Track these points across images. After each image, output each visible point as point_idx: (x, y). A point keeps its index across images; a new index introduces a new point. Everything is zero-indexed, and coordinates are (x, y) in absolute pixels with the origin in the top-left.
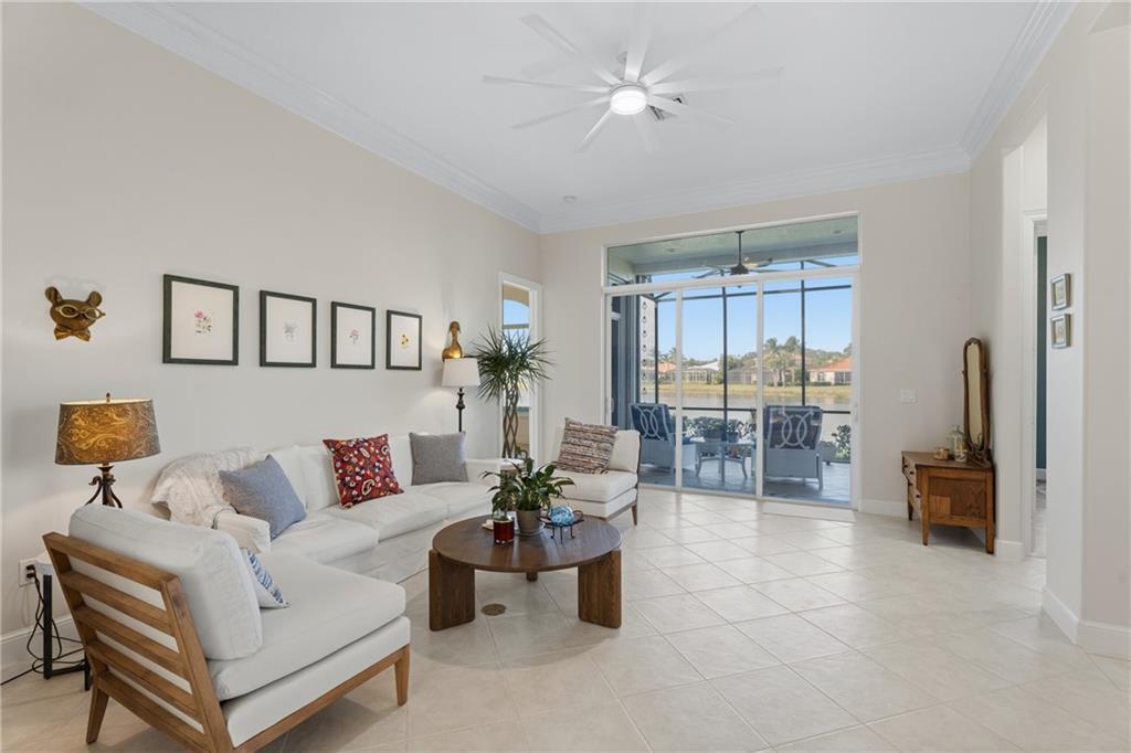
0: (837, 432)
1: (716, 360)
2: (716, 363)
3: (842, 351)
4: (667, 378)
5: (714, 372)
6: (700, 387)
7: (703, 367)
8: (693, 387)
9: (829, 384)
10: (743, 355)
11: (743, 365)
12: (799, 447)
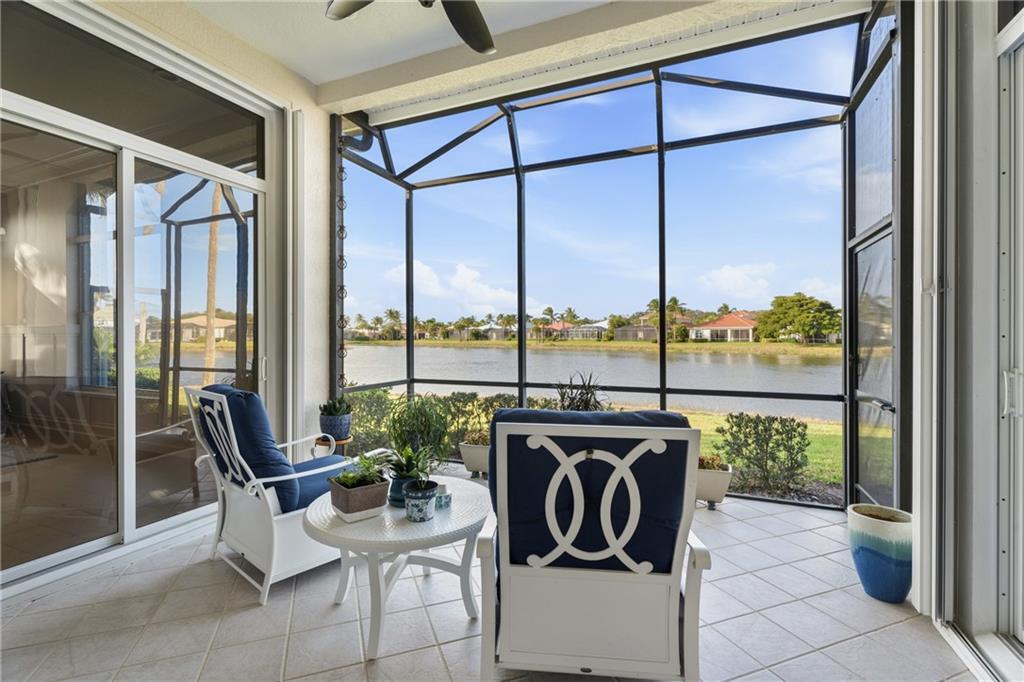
0: (727, 426)
1: (606, 319)
2: (607, 322)
3: (716, 311)
4: (562, 335)
5: (605, 330)
6: (590, 344)
7: (595, 325)
8: (585, 343)
9: (706, 341)
10: (631, 315)
11: (629, 323)
12: (613, 564)
